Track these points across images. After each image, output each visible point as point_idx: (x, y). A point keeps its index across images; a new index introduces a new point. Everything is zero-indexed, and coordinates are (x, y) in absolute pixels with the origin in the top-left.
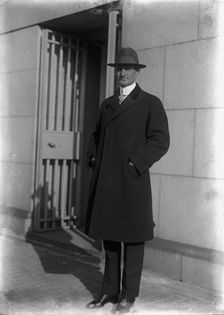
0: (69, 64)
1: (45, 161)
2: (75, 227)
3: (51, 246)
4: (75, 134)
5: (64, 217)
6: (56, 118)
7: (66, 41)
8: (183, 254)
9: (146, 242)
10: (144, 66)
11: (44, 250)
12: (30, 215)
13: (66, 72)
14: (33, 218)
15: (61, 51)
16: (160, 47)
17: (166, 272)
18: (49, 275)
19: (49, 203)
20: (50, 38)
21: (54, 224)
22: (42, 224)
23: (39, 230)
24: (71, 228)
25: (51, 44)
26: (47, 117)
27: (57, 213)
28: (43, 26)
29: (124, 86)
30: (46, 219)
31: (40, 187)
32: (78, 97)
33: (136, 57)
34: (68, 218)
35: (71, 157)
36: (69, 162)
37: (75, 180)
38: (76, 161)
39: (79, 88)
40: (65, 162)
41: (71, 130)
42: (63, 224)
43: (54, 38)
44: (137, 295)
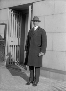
0: (17, 19)
1: (10, 46)
2: (18, 64)
3: (12, 69)
4: (19, 39)
5: (15, 61)
6: (13, 34)
7: (16, 13)
8: (50, 71)
9: (41, 67)
10: (41, 21)
11: (11, 70)
12: (6, 61)
13: (16, 21)
14: (7, 61)
15: (15, 16)
16: (43, 16)
17: (45, 76)
18: (14, 76)
19: (11, 57)
20: (12, 12)
21: (13, 63)
22: (9, 63)
23: (8, 65)
24: (17, 64)
25: (12, 13)
26: (11, 34)
27: (13, 60)
28: (10, 8)
29: (35, 26)
30: (11, 62)
31: (9, 53)
32: (19, 28)
33: (38, 19)
34: (17, 61)
35: (17, 45)
36: (17, 46)
37: (18, 51)
38: (19, 46)
39: (20, 26)
40: (16, 46)
41: (17, 37)
42: (15, 63)
43: (13, 12)
44: (38, 81)
